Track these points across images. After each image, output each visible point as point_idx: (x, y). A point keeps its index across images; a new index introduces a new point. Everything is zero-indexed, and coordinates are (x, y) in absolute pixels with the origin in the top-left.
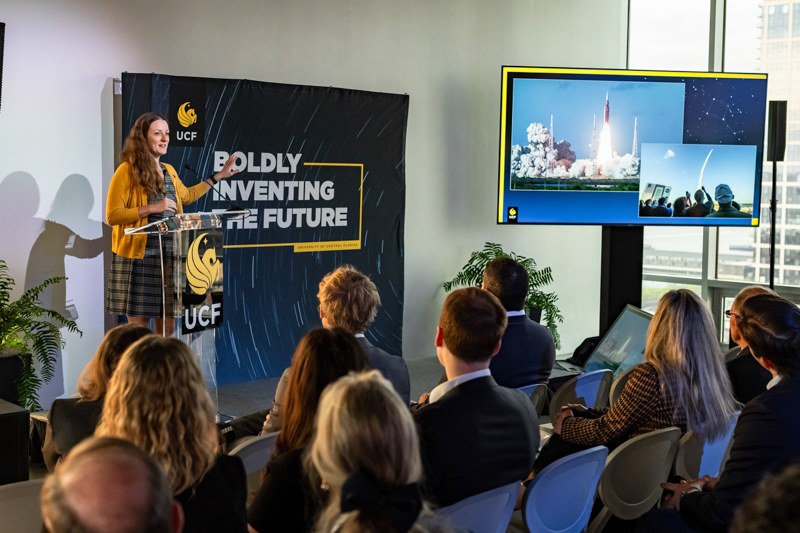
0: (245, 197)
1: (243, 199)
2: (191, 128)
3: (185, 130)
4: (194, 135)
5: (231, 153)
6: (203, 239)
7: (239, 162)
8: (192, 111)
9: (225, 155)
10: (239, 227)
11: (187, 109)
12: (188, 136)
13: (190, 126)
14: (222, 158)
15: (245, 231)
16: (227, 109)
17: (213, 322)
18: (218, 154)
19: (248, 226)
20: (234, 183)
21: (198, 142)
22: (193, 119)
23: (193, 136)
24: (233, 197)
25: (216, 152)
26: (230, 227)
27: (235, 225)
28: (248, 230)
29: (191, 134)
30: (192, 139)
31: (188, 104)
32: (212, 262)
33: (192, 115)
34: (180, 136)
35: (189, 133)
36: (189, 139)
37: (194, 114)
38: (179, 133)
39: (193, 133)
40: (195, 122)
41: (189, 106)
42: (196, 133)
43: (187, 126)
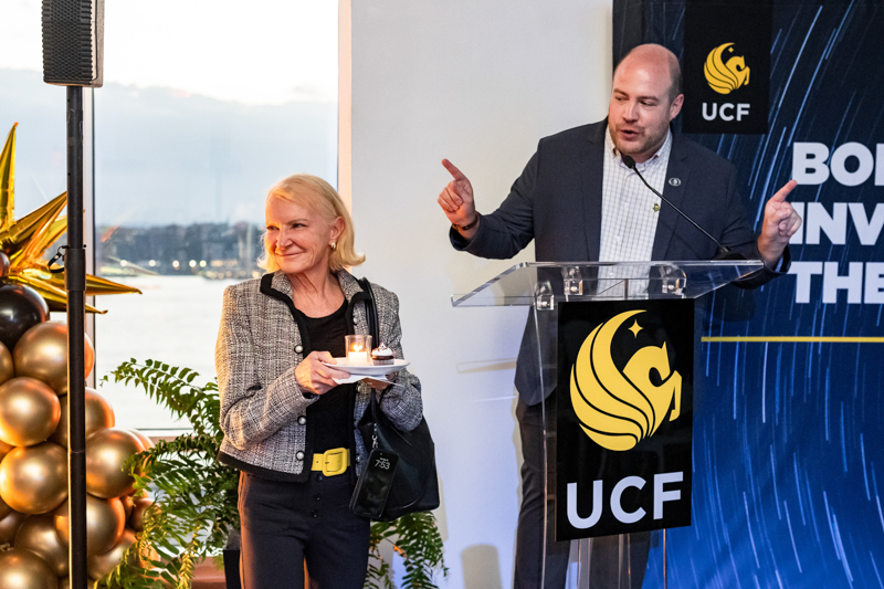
0: (868, 236)
1: (863, 242)
3: (721, 99)
4: (742, 110)
5: (832, 146)
6: (629, 322)
7: (852, 164)
8: (740, 61)
9: (820, 149)
10: (854, 298)
11: (725, 57)
12: (728, 112)
13: (734, 92)
14: (810, 156)
16: (826, 54)
17: (658, 514)
18: (800, 149)
20: (840, 208)
21: (754, 124)
22: (743, 77)
23: (740, 113)
24: (838, 237)
25: (796, 145)
26: (829, 297)
27: (842, 294)
28: (875, 307)
29: (736, 108)
30: (739, 119)
31: (728, 47)
32: (655, 378)
33: (738, 68)
34: (709, 113)
35: (731, 106)
36: (731, 118)
37: (742, 66)
38: (705, 105)
39: (740, 106)
40: (746, 83)
41: (731, 50)
42: (748, 106)
43: (726, 92)
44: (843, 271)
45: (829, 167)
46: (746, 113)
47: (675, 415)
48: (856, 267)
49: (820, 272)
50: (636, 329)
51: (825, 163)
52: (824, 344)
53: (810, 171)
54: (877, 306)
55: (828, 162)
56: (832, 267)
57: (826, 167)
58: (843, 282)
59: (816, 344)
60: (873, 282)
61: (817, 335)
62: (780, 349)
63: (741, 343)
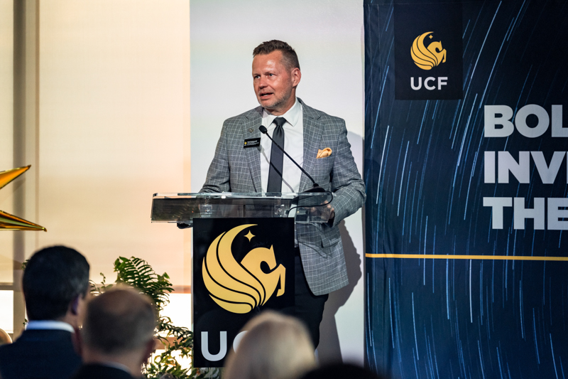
0: (548, 175)
1: (544, 181)
2: (436, 71)
3: (425, 74)
4: (442, 82)
5: (516, 107)
7: (532, 121)
8: (438, 45)
9: (506, 110)
10: (539, 225)
11: (427, 43)
12: (430, 83)
13: (434, 68)
14: (498, 116)
15: (548, 234)
16: (507, 37)
18: (490, 111)
19: (554, 225)
20: (524, 155)
21: (452, 92)
22: (441, 56)
23: (440, 84)
24: (524, 177)
25: (486, 107)
26: (519, 224)
27: (529, 222)
28: (556, 232)
29: (437, 80)
30: (440, 88)
31: (429, 35)
32: (265, 268)
33: (437, 50)
34: (416, 85)
35: (433, 79)
36: (433, 88)
37: (440, 49)
38: (412, 79)
39: (440, 79)
40: (444, 61)
41: (431, 37)
42: (446, 78)
43: (429, 68)
44: (529, 205)
45: (514, 123)
46: (445, 83)
47: (281, 292)
48: (539, 202)
49: (511, 206)
50: (250, 236)
51: (510, 120)
52: (516, 261)
53: (499, 127)
54: (558, 231)
55: (512, 120)
56: (520, 202)
57: (511, 124)
58: (529, 213)
59: (510, 261)
60: (554, 214)
61: (511, 254)
62: (482, 265)
63: (450, 260)
